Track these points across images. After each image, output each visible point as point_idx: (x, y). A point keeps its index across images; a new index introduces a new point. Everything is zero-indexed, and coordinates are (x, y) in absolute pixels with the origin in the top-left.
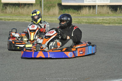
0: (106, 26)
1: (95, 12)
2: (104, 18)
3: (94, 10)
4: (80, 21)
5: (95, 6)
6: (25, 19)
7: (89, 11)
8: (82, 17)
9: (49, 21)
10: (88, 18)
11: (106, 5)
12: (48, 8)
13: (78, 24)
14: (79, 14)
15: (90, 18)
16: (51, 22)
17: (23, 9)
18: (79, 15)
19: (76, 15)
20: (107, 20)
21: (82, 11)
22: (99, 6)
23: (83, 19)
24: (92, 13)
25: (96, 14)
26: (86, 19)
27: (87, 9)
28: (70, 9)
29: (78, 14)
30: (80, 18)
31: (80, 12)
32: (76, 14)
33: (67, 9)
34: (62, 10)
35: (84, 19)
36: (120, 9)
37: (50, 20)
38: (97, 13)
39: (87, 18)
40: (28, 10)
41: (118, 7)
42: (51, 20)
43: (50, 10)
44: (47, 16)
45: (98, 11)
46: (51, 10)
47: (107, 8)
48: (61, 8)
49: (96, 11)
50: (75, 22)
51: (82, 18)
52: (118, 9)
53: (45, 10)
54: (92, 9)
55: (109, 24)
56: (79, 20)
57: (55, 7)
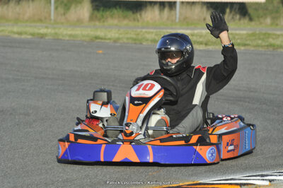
0: (200, 50)
1: (174, 18)
2: (196, 32)
3: (173, 12)
4: (140, 37)
5: (175, 3)
6: (10, 29)
7: (160, 14)
8: (143, 28)
9: (66, 34)
10: (158, 30)
11: (199, 2)
12: (66, 5)
13: (135, 43)
14: (138, 21)
15: (162, 30)
16: (72, 38)
17: (5, 7)
18: (136, 23)
19: (131, 24)
20: (201, 36)
21: (143, 13)
22: (182, 3)
23: (146, 32)
24: (168, 19)
25: (177, 20)
26: (152, 33)
27: (156, 9)
28: (118, 7)
29: (134, 20)
30: (139, 30)
31: (141, 15)
32: (130, 21)
33: (110, 8)
34: (98, 10)
35: (149, 33)
36: (231, 12)
37: (69, 33)
38: (179, 18)
39: (155, 31)
40: (18, 9)
41: (227, 7)
42: (73, 32)
43: (69, 9)
44: (62, 23)
45: (181, 14)
46: (72, 10)
47: (202, 8)
48: (97, 6)
49: (176, 14)
50: (128, 39)
51: (144, 30)
52: (228, 10)
53: (59, 9)
54: (166, 10)
55: (206, 44)
56: (138, 34)
57: (81, 2)
